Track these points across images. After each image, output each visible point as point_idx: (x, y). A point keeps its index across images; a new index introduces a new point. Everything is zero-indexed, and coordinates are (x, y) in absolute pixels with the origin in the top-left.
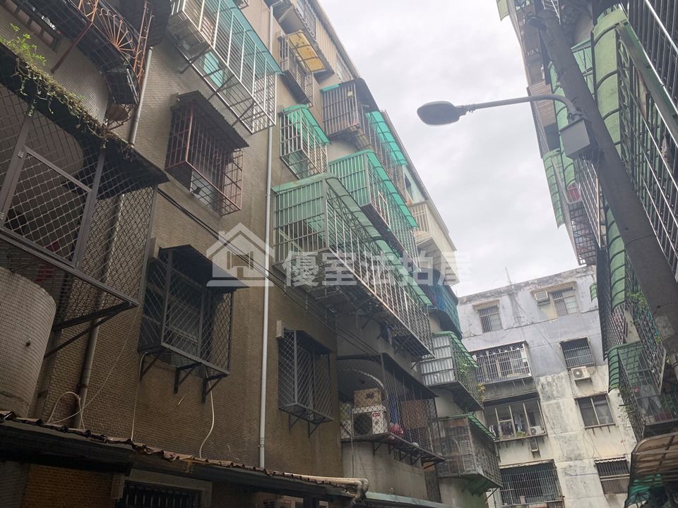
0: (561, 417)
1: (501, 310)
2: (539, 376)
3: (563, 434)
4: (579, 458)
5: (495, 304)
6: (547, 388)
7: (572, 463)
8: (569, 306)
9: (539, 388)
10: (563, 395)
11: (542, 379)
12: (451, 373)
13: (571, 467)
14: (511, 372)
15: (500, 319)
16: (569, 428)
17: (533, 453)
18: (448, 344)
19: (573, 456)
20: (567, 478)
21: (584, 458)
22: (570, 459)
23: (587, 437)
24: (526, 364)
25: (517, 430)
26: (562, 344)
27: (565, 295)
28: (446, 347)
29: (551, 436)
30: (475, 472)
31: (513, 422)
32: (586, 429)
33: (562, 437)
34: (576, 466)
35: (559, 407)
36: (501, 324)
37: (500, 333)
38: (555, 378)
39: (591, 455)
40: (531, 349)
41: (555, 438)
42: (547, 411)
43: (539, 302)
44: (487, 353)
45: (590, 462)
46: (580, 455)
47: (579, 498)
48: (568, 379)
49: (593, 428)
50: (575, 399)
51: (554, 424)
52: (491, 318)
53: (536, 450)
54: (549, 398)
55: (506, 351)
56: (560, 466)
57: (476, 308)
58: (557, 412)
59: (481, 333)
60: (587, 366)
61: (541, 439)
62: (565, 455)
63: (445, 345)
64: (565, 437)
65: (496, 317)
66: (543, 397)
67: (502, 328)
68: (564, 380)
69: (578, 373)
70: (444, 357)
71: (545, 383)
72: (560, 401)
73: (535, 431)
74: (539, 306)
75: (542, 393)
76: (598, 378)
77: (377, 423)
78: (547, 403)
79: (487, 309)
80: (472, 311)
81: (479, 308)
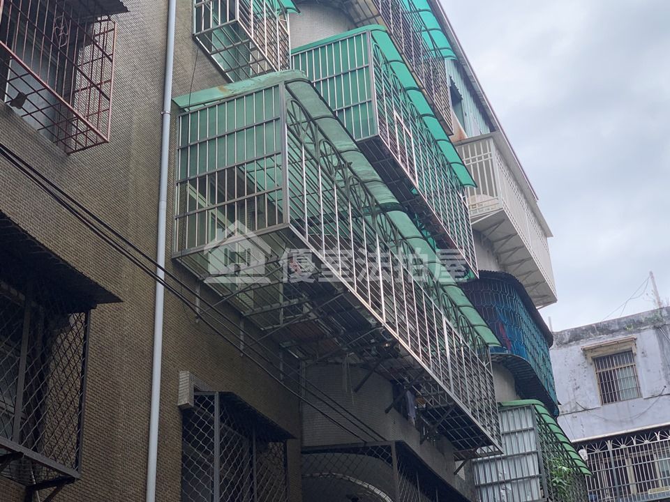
1: (639, 359)
5: (627, 348)
12: (535, 485)
14: (655, 485)
15: (636, 377)
18: (531, 426)
28: (525, 431)
36: (638, 388)
37: (636, 405)
44: (609, 445)
52: (620, 375)
55: (647, 442)
57: (590, 355)
59: (599, 406)
63: (524, 427)
65: (629, 373)
67: (640, 395)
70: (522, 451)
79: (610, 357)
80: (581, 359)
81: (596, 354)
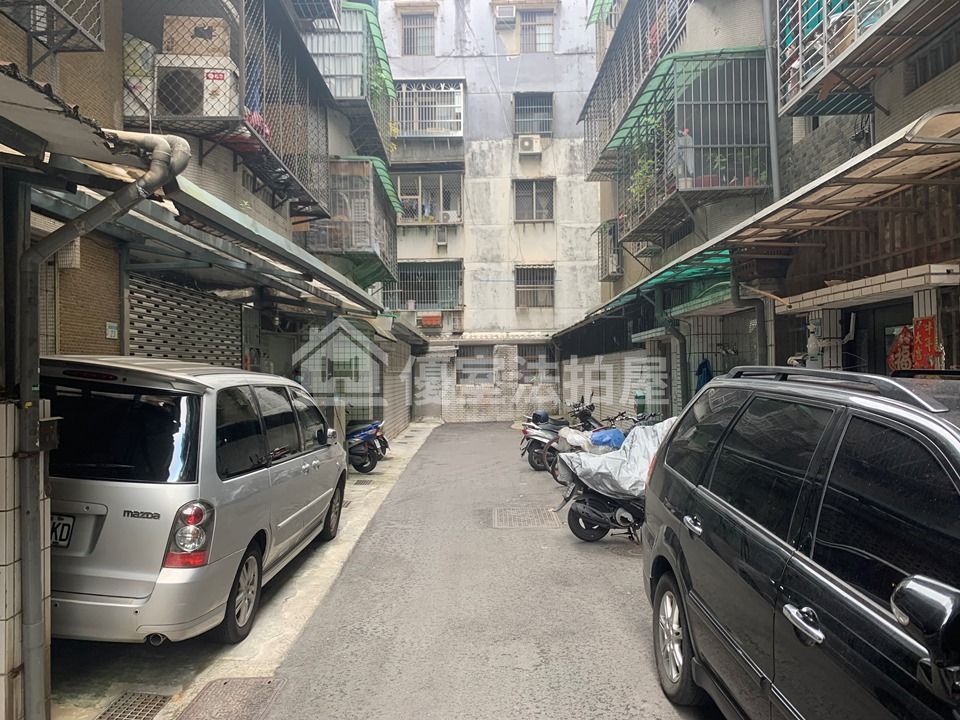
0: (488, 203)
1: (438, 22)
2: (471, 140)
3: (484, 227)
4: (497, 259)
5: (430, 11)
6: (478, 159)
7: (485, 265)
8: (541, 39)
9: (468, 157)
10: (497, 173)
11: (475, 145)
12: (356, 83)
13: (483, 269)
14: (433, 125)
15: (433, 37)
16: (493, 220)
17: (439, 246)
18: (360, 29)
19: (489, 257)
20: (475, 283)
21: (503, 261)
22: (485, 260)
23: (514, 234)
24: (458, 116)
25: (423, 212)
26: (517, 96)
27: (540, 19)
28: (355, 33)
29: (468, 226)
30: (370, 250)
31: (420, 200)
32: (515, 223)
33: (481, 231)
34: (490, 269)
35: (487, 189)
36: (433, 47)
37: (430, 61)
38: (493, 146)
39: (512, 257)
40: (470, 96)
41: (472, 230)
42: (470, 192)
43: (500, 22)
44: (404, 87)
45: (509, 267)
46: (498, 256)
47: (483, 309)
48: (511, 151)
49: (524, 223)
50: (513, 181)
51: (475, 211)
52: (420, 33)
53: (444, 243)
54: (477, 174)
55: (433, 90)
56: (469, 267)
57: (400, 11)
58: (484, 195)
59: (399, 56)
60: (542, 136)
61: (453, 229)
62: (480, 254)
63: (354, 30)
64: (485, 231)
65: (428, 33)
66: (470, 171)
67: (433, 53)
68: (504, 152)
69: (527, 144)
70: (349, 51)
71: (478, 151)
72: (492, 180)
73: (448, 217)
74: (496, 29)
75: (470, 165)
76: (550, 155)
77: (214, 94)
78: (474, 180)
79: (416, 16)
80: (392, 14)
81: (405, 12)
